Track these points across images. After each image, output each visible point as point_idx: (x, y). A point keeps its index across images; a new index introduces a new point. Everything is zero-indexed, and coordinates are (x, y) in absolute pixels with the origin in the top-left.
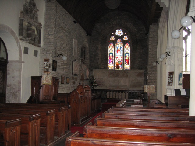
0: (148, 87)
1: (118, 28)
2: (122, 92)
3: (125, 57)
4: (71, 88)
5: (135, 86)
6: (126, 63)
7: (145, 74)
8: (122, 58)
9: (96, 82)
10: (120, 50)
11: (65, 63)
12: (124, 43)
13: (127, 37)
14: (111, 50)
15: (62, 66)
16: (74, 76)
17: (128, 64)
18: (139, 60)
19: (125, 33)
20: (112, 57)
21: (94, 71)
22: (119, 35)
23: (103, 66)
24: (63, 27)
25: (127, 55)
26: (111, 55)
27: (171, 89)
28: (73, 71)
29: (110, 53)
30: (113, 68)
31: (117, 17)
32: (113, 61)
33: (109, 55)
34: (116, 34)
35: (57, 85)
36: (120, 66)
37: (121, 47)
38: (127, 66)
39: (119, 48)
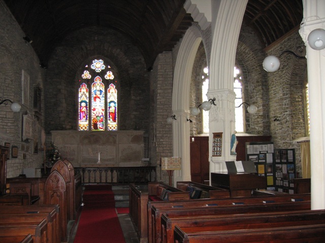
0: (168, 161)
1: (96, 56)
2: (112, 171)
3: (110, 108)
4: (19, 167)
5: (128, 159)
6: (111, 120)
7: (145, 138)
8: (103, 110)
9: (58, 153)
10: (99, 96)
11: (9, 116)
12: (107, 83)
13: (111, 73)
14: (84, 96)
15: (4, 124)
16: (24, 143)
17: (114, 120)
18: (135, 113)
19: (109, 67)
20: (85, 108)
21: (54, 133)
22: (97, 69)
23: (70, 124)
24: (7, 46)
25: (112, 104)
26: (83, 104)
27: (219, 163)
28: (24, 134)
29: (82, 102)
30: (87, 128)
31: (96, 38)
32: (87, 116)
33: (81, 105)
34: (92, 68)
35: (4, 162)
36: (100, 125)
37: (101, 91)
38: (113, 125)
39: (98, 93)
